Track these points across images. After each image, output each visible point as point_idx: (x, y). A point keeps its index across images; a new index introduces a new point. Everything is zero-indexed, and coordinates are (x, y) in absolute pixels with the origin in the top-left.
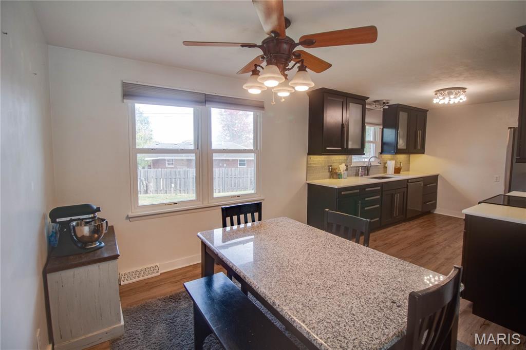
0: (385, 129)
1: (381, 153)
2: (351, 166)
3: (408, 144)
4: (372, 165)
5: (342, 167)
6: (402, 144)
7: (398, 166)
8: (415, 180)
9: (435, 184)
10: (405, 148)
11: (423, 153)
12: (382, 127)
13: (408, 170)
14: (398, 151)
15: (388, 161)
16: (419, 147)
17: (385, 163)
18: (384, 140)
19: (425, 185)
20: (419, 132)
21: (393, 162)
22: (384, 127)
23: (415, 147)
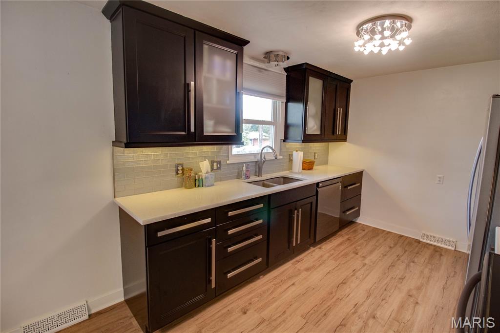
0: (290, 104)
1: (284, 141)
2: (228, 162)
3: (322, 127)
4: (267, 158)
5: (205, 166)
6: (313, 127)
7: (311, 158)
8: (329, 183)
9: (359, 184)
10: (318, 133)
11: (345, 140)
12: (285, 101)
13: (326, 163)
14: (308, 138)
15: (294, 153)
16: (339, 131)
17: (291, 156)
18: (289, 121)
19: (345, 187)
20: (340, 111)
21: (301, 154)
22: (288, 100)
23: (334, 132)
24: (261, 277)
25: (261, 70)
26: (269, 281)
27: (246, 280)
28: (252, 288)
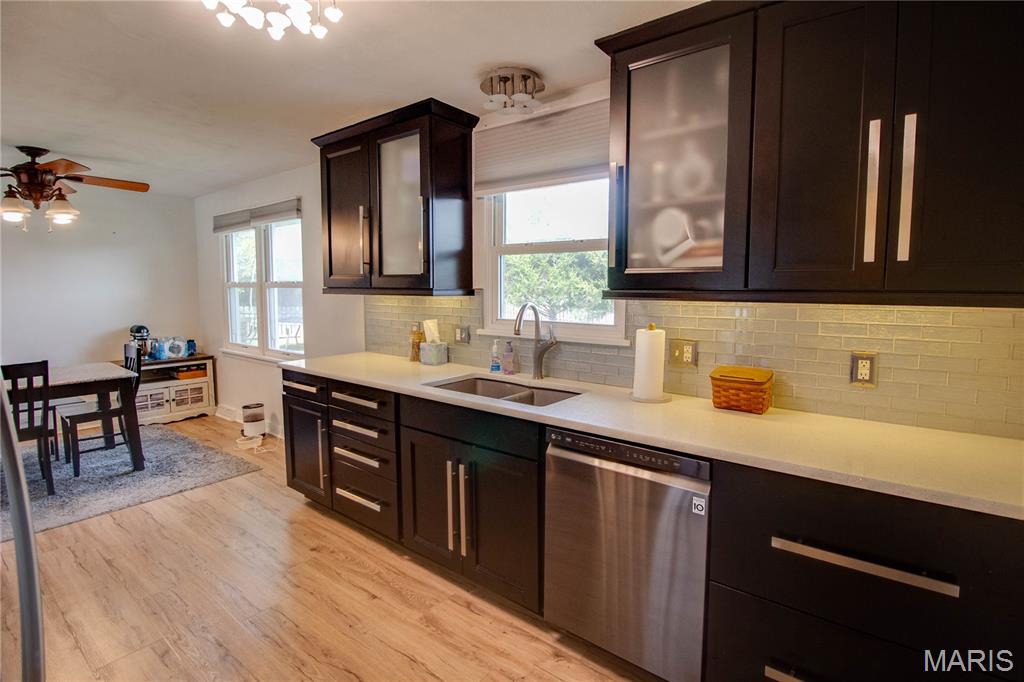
2: (479, 332)
5: (428, 330)
24: (406, 557)
25: (546, 120)
26: (387, 566)
27: (364, 526)
28: (374, 550)
